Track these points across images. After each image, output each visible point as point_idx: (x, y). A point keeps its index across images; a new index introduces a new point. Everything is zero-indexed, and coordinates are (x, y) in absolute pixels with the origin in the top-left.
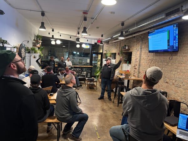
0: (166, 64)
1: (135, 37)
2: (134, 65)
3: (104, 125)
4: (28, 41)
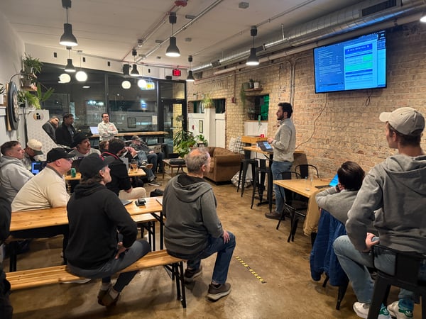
0: (355, 114)
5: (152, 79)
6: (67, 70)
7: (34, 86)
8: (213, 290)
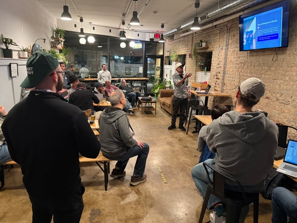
0: (266, 68)
1: (218, 26)
2: (214, 73)
3: (172, 164)
4: (45, 40)
5: (140, 41)
6: (80, 36)
7: (60, 46)
8: (134, 179)
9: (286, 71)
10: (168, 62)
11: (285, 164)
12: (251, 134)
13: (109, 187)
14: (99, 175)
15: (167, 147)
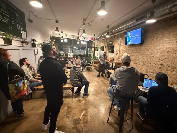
0: (136, 52)
1: (116, 36)
2: (115, 54)
3: (99, 90)
4: (48, 40)
5: (85, 41)
6: (61, 39)
7: (53, 43)
8: (84, 95)
9: (143, 53)
10: (96, 50)
11: (143, 87)
12: (130, 74)
13: (74, 98)
14: (70, 93)
15: (97, 83)
